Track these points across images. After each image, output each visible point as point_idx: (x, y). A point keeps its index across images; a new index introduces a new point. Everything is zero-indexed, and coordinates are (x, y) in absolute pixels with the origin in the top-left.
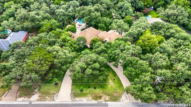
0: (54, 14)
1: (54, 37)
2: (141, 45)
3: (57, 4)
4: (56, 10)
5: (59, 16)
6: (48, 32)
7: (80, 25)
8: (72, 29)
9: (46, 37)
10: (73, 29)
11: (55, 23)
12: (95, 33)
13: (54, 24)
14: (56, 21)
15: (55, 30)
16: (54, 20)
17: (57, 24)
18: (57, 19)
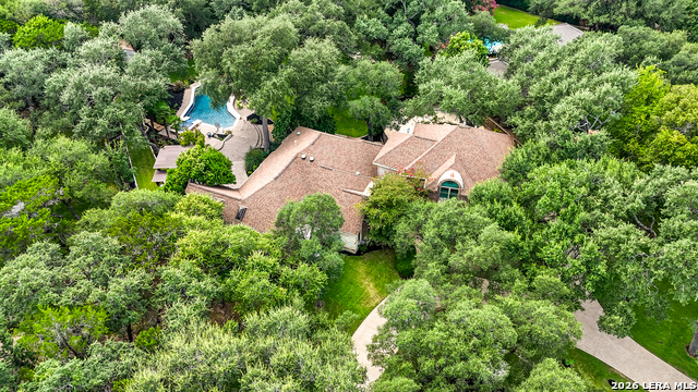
0: (37, 105)
1: (128, 256)
2: (688, 157)
3: (42, 42)
4: (53, 79)
5: (86, 109)
6: (61, 237)
7: (222, 137)
8: (207, 168)
9: (68, 282)
10: (215, 166)
11: (79, 157)
12: (353, 157)
13: (72, 164)
14: (80, 146)
15: (106, 206)
16: (62, 140)
17: (99, 160)
18: (78, 128)
